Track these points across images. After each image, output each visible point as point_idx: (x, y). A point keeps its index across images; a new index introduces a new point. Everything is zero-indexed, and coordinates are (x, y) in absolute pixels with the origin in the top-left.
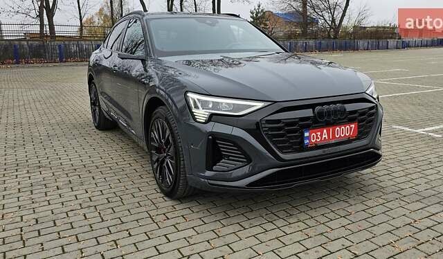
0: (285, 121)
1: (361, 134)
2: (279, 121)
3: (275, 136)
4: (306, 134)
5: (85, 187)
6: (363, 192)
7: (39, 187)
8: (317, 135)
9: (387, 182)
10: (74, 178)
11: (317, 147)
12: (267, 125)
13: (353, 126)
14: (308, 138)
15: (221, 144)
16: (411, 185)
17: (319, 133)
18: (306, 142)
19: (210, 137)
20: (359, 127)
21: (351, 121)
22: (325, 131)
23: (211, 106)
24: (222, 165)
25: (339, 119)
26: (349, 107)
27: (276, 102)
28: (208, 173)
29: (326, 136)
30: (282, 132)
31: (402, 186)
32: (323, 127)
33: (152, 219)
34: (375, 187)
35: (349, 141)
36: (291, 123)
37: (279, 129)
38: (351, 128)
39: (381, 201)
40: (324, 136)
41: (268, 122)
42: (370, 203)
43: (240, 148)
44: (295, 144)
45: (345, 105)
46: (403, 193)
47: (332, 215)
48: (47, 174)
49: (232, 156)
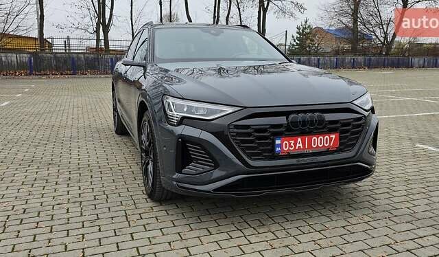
0: (254, 127)
1: (343, 146)
2: (248, 127)
3: (243, 142)
4: (278, 142)
5: (80, 184)
6: (351, 209)
7: (41, 181)
8: (290, 144)
9: (382, 200)
10: (75, 176)
11: (289, 156)
12: (235, 130)
13: (334, 136)
14: (280, 146)
15: (190, 147)
16: (409, 205)
17: (293, 142)
18: (278, 149)
19: (180, 140)
20: (341, 139)
21: (331, 131)
22: (299, 140)
23: (185, 110)
24: (191, 168)
25: (316, 129)
26: (329, 117)
27: (246, 108)
28: (178, 176)
29: (301, 145)
30: (251, 138)
31: (397, 206)
32: (298, 135)
33: (127, 217)
34: (367, 204)
35: (328, 152)
36: (260, 130)
37: (249, 135)
38: (331, 139)
39: (367, 219)
40: (298, 145)
41: (237, 127)
42: (353, 220)
43: (208, 153)
44: (265, 151)
45: (325, 115)
46: (395, 212)
47: (306, 229)
48: (53, 170)
49: (201, 160)
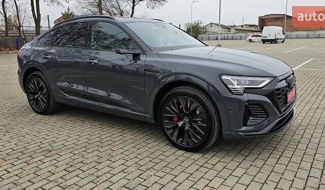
2: (280, 89)
14: (288, 98)
15: (252, 107)
17: (290, 95)
18: (288, 101)
19: (247, 104)
24: (252, 121)
27: (276, 77)
28: (244, 128)
30: (281, 96)
36: (283, 90)
43: (264, 109)
49: (258, 115)
